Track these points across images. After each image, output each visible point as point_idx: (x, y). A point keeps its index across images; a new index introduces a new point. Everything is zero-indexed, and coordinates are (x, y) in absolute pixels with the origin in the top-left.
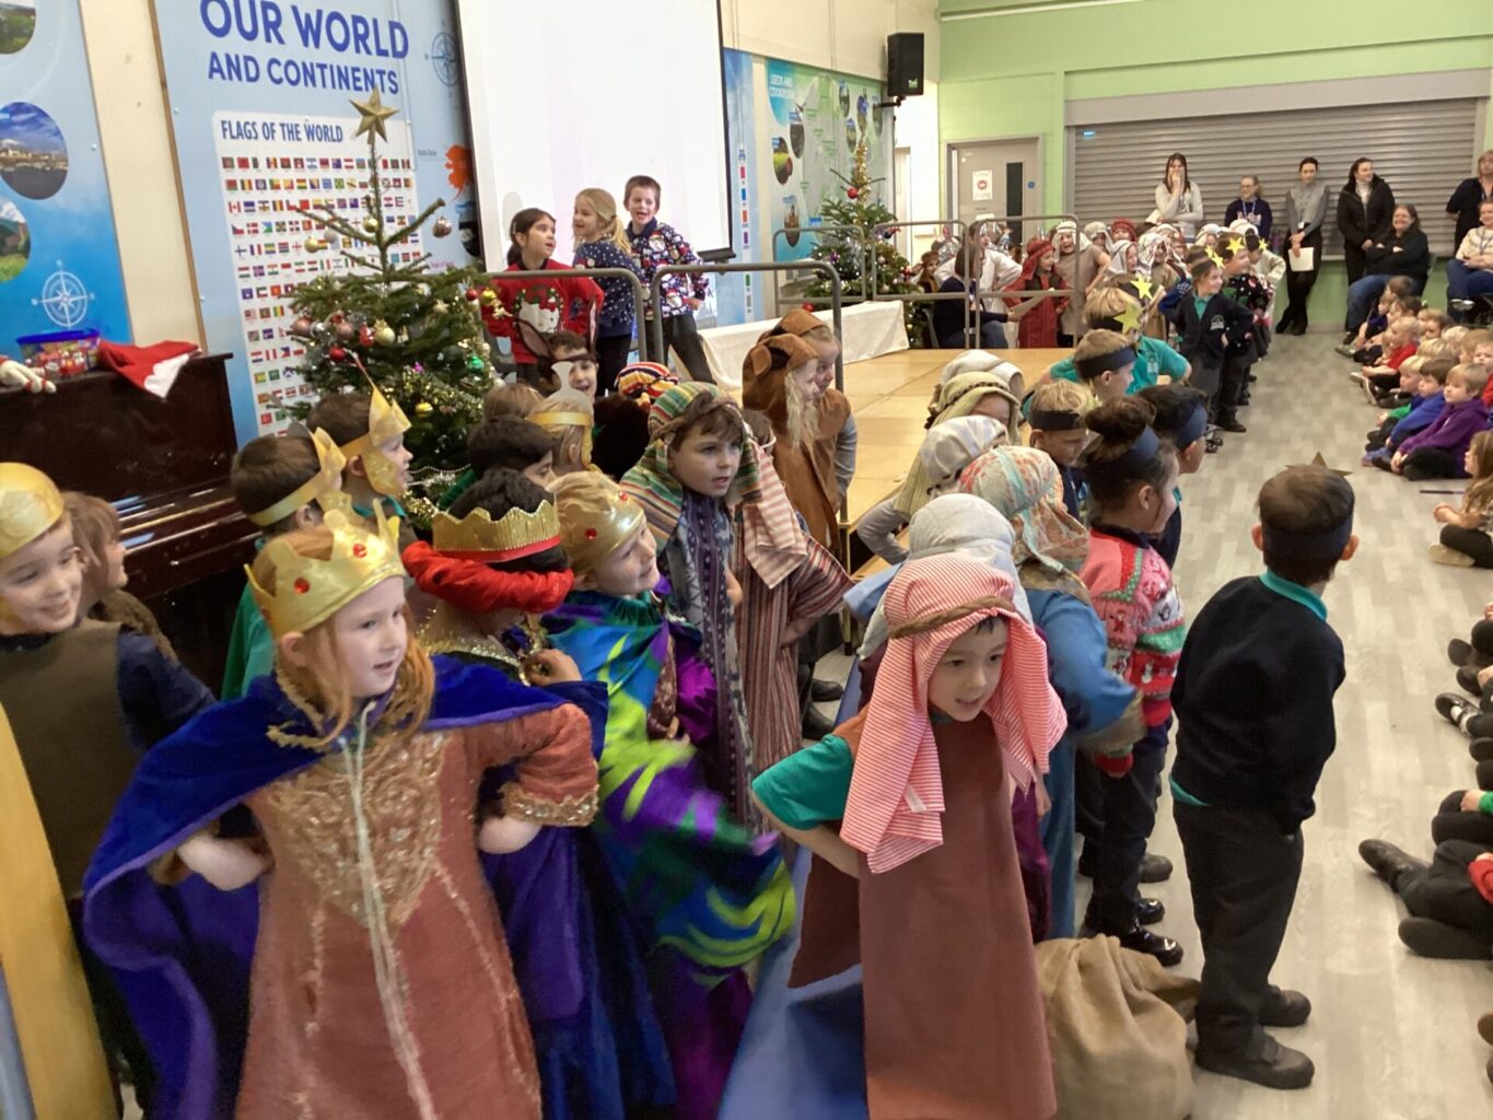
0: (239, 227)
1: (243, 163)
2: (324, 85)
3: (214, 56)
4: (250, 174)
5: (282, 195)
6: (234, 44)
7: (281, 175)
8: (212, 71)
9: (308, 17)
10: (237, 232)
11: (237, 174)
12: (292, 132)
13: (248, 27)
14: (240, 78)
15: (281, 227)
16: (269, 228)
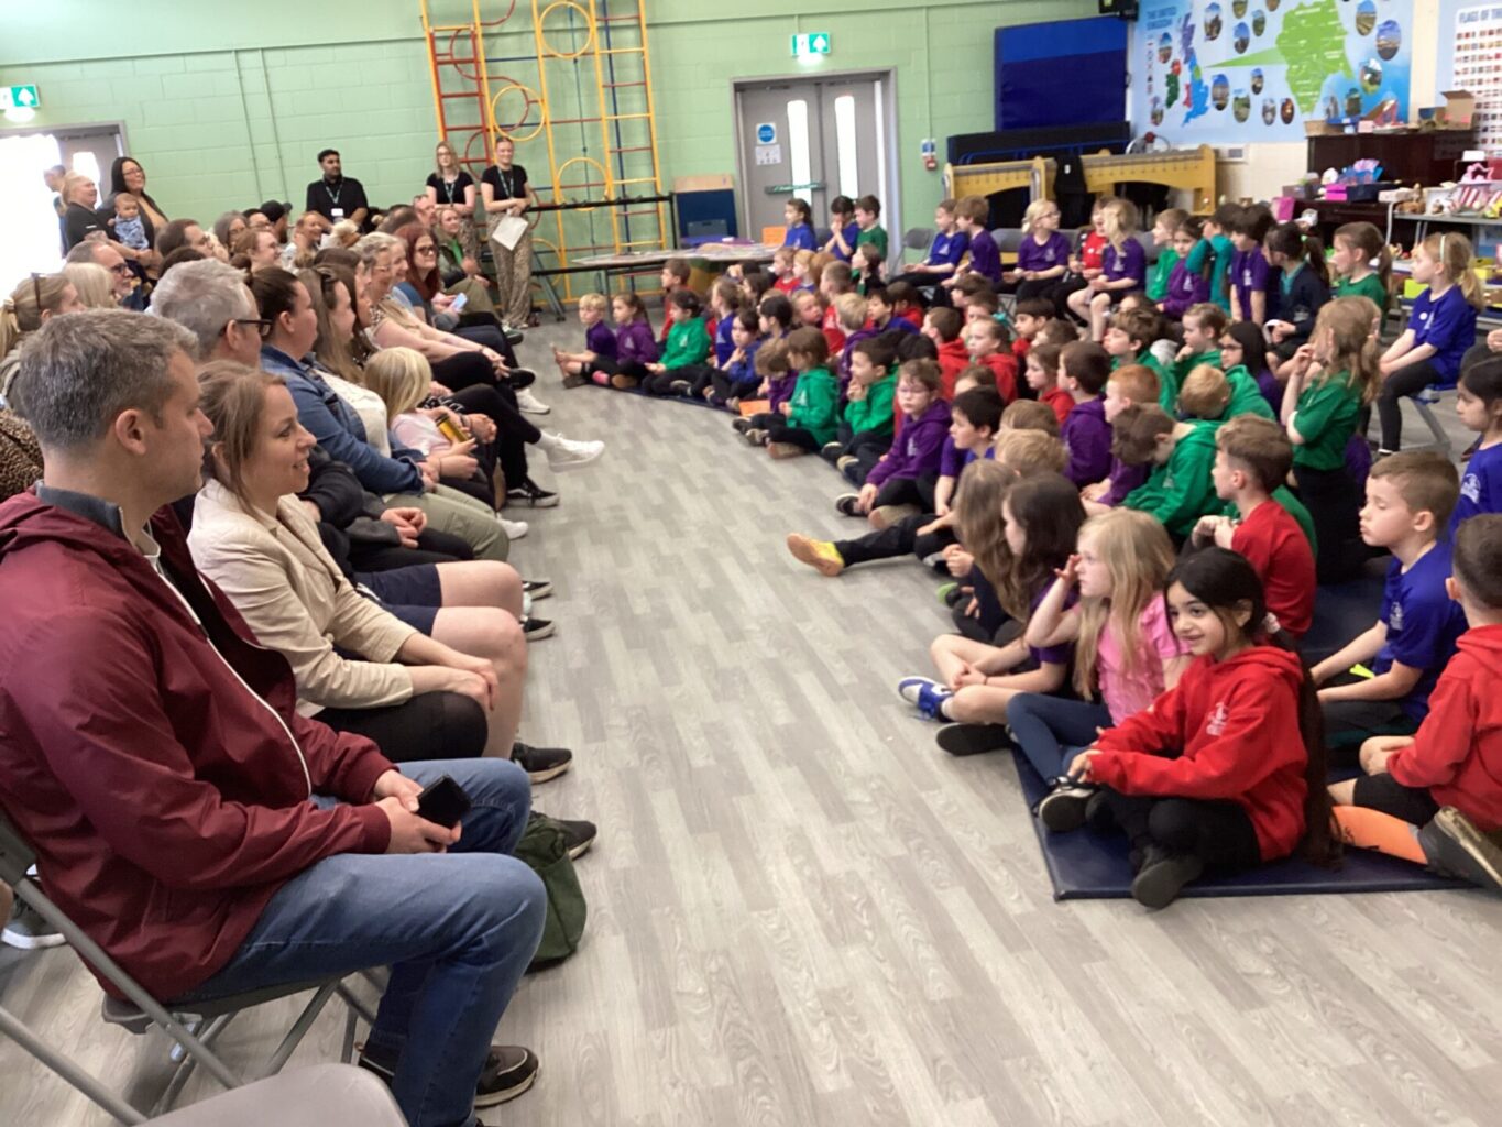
0: (1458, 70)
1: (1467, 35)
4: (1470, 41)
5: (1485, 52)
7: (1487, 40)
10: (1457, 73)
11: (1463, 42)
15: (1481, 70)
16: (1474, 71)
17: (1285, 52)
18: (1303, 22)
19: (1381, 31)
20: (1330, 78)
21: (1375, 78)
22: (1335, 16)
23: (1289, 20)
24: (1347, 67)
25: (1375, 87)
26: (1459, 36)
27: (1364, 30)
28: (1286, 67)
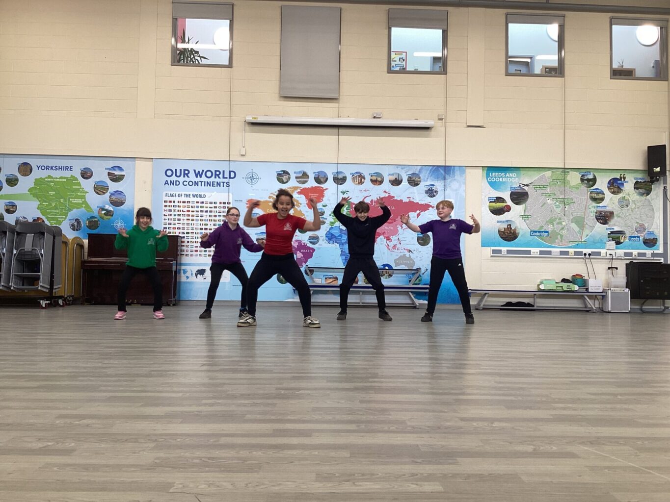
0: (166, 214)
1: (170, 202)
2: (201, 186)
3: (167, 181)
4: (172, 204)
5: (181, 209)
6: (174, 178)
7: (182, 204)
8: (165, 184)
9: (199, 172)
10: (164, 215)
11: (168, 204)
12: (188, 196)
13: (178, 174)
14: (173, 185)
15: (179, 215)
16: (175, 215)
17: (36, 196)
18: (52, 184)
19: (112, 194)
20: (75, 210)
21: (108, 213)
22: (79, 184)
23: (38, 182)
24: (87, 206)
25: (109, 217)
26: (165, 202)
27: (100, 193)
28: (39, 203)
